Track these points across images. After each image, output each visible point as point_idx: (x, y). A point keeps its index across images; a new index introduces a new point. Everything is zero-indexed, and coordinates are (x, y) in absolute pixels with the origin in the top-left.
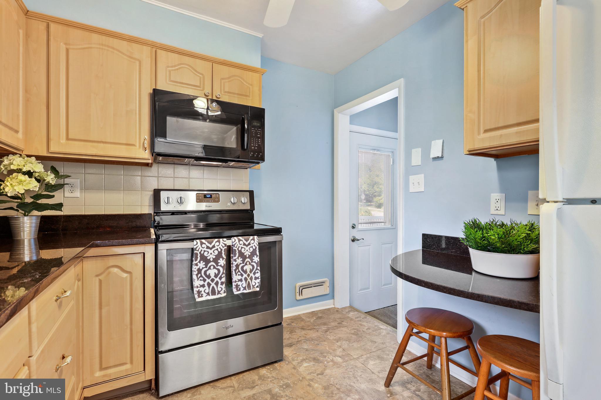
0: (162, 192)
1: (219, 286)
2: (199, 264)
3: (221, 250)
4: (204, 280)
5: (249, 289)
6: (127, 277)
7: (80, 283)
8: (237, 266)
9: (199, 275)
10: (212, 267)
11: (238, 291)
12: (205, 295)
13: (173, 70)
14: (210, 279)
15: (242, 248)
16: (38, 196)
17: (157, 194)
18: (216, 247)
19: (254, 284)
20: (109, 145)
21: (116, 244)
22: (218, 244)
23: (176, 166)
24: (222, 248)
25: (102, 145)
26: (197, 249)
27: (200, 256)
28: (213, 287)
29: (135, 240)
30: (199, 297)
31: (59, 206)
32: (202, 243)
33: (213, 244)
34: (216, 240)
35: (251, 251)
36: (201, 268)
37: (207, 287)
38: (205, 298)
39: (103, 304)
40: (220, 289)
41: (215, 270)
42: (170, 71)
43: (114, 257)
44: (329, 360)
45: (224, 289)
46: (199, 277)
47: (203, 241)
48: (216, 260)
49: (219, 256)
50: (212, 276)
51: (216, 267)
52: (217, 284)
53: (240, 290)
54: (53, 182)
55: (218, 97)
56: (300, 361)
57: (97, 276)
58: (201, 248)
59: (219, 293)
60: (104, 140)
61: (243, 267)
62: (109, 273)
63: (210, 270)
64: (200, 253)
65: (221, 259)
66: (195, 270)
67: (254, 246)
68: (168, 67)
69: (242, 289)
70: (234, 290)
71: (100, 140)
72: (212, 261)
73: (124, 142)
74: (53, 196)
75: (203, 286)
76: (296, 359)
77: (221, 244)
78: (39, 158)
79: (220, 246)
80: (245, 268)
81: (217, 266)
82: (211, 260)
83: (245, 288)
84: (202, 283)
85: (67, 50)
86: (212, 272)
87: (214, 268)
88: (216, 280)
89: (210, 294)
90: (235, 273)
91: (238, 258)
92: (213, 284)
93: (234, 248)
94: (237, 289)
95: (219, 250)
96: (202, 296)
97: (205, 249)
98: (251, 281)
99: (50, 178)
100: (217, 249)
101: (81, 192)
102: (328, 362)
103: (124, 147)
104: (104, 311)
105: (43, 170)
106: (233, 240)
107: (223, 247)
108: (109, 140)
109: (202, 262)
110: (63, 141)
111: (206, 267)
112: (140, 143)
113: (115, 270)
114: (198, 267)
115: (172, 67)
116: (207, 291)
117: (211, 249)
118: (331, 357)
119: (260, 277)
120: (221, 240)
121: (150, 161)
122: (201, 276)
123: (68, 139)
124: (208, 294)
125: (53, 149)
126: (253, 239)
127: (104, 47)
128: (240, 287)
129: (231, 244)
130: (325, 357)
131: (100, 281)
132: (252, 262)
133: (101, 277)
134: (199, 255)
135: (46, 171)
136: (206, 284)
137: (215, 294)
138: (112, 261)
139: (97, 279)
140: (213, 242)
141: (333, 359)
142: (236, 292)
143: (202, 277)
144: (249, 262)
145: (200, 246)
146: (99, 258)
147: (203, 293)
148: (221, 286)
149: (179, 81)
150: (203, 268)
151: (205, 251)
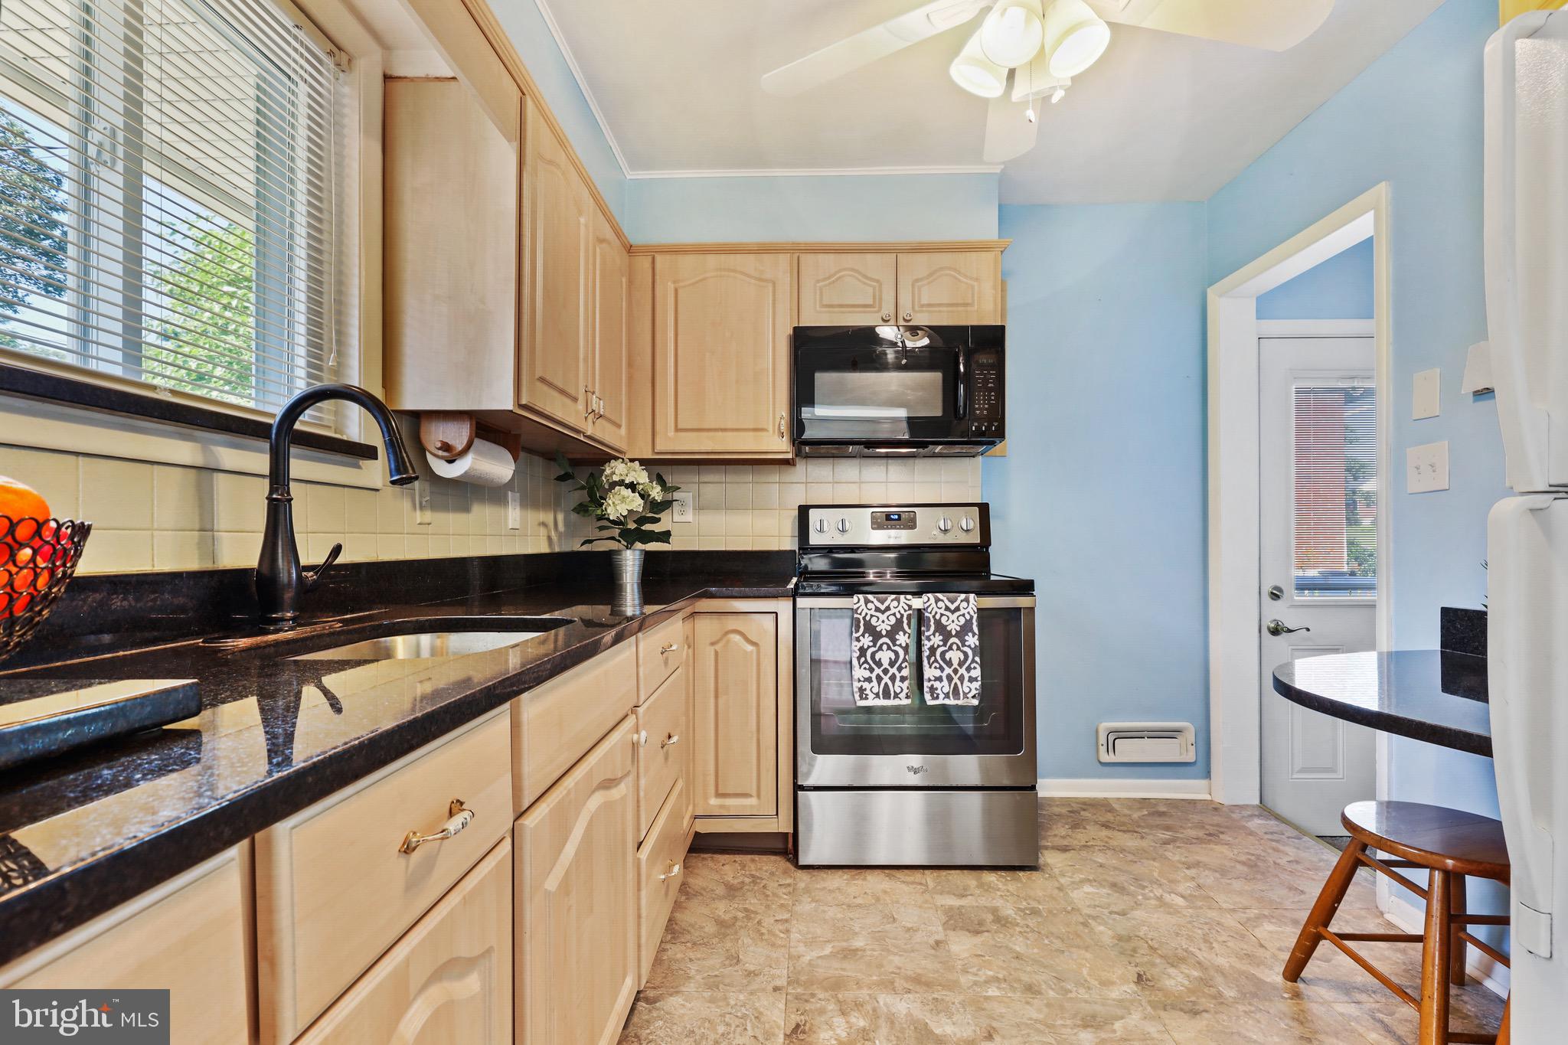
0: (811, 511)
1: (898, 683)
2: (861, 638)
3: (902, 616)
4: (872, 670)
5: (955, 699)
6: (752, 652)
7: (691, 651)
8: (933, 650)
9: (863, 659)
10: (885, 647)
11: (934, 698)
12: (871, 696)
13: (826, 286)
14: (882, 668)
15: (942, 615)
16: (642, 520)
17: (804, 511)
18: (893, 611)
19: (967, 690)
20: (730, 434)
21: (737, 595)
22: (895, 603)
23: (837, 461)
24: (902, 612)
25: (720, 434)
26: (859, 612)
27: (864, 625)
28: (886, 684)
29: (763, 590)
30: (861, 698)
31: (665, 536)
32: (867, 601)
33: (886, 604)
34: (893, 596)
35: (961, 624)
36: (866, 647)
37: (875, 683)
38: (871, 702)
39: (720, 690)
40: (898, 690)
41: (889, 651)
42: (821, 289)
43: (734, 617)
44: (1151, 895)
45: (905, 691)
46: (863, 663)
47: (870, 597)
48: (892, 634)
49: (897, 627)
50: (886, 664)
51: (893, 648)
52: (893, 678)
53: (937, 698)
54: (659, 499)
55: (908, 318)
56: (1078, 879)
57: (713, 644)
58: (866, 611)
59: (896, 696)
60: (723, 427)
61: (943, 654)
62: (728, 641)
63: (880, 652)
64: (864, 618)
65: (901, 633)
66: (856, 649)
67: (969, 613)
68: (818, 281)
69: (942, 696)
70: (927, 696)
71: (717, 427)
72: (885, 636)
73: (751, 427)
74: (658, 520)
75: (869, 680)
76: (1069, 874)
77: (902, 604)
78: (644, 463)
79: (900, 608)
80: (948, 656)
81: (895, 645)
82: (884, 633)
83: (947, 696)
84: (867, 674)
85: (676, 291)
86: (885, 656)
87: (889, 648)
88: (892, 671)
89: (881, 696)
90: (929, 663)
91: (934, 634)
92: (886, 679)
93: (926, 614)
94: (932, 695)
95: (898, 616)
96: (866, 698)
97: (872, 612)
98: (962, 684)
99: (656, 493)
100: (894, 614)
101: (694, 514)
102: (1147, 898)
103: (751, 434)
104: (721, 701)
105: (648, 481)
106: (926, 599)
107: (905, 611)
108: (729, 426)
109: (867, 635)
110: (671, 433)
111: (874, 646)
112: (774, 426)
113: (737, 638)
114: (861, 644)
115: (825, 279)
116: (875, 690)
117: (883, 612)
118: (1158, 892)
119: (979, 679)
120: (902, 597)
121: (790, 456)
122: (866, 662)
123: (677, 430)
124: (877, 695)
125: (658, 448)
126: (967, 600)
127: (723, 273)
128: (939, 691)
129: (921, 607)
130: (1144, 888)
131: (716, 653)
132: (964, 645)
133: (718, 647)
134: (862, 622)
135: (651, 482)
136: (874, 676)
137: (889, 698)
138: (732, 623)
139: (712, 648)
140: (886, 599)
141: (1162, 896)
142: (930, 702)
143: (868, 663)
144: (957, 645)
145: (864, 606)
146: (715, 616)
147: (868, 692)
148: (901, 684)
149: (836, 303)
150: (869, 647)
151: (872, 616)
